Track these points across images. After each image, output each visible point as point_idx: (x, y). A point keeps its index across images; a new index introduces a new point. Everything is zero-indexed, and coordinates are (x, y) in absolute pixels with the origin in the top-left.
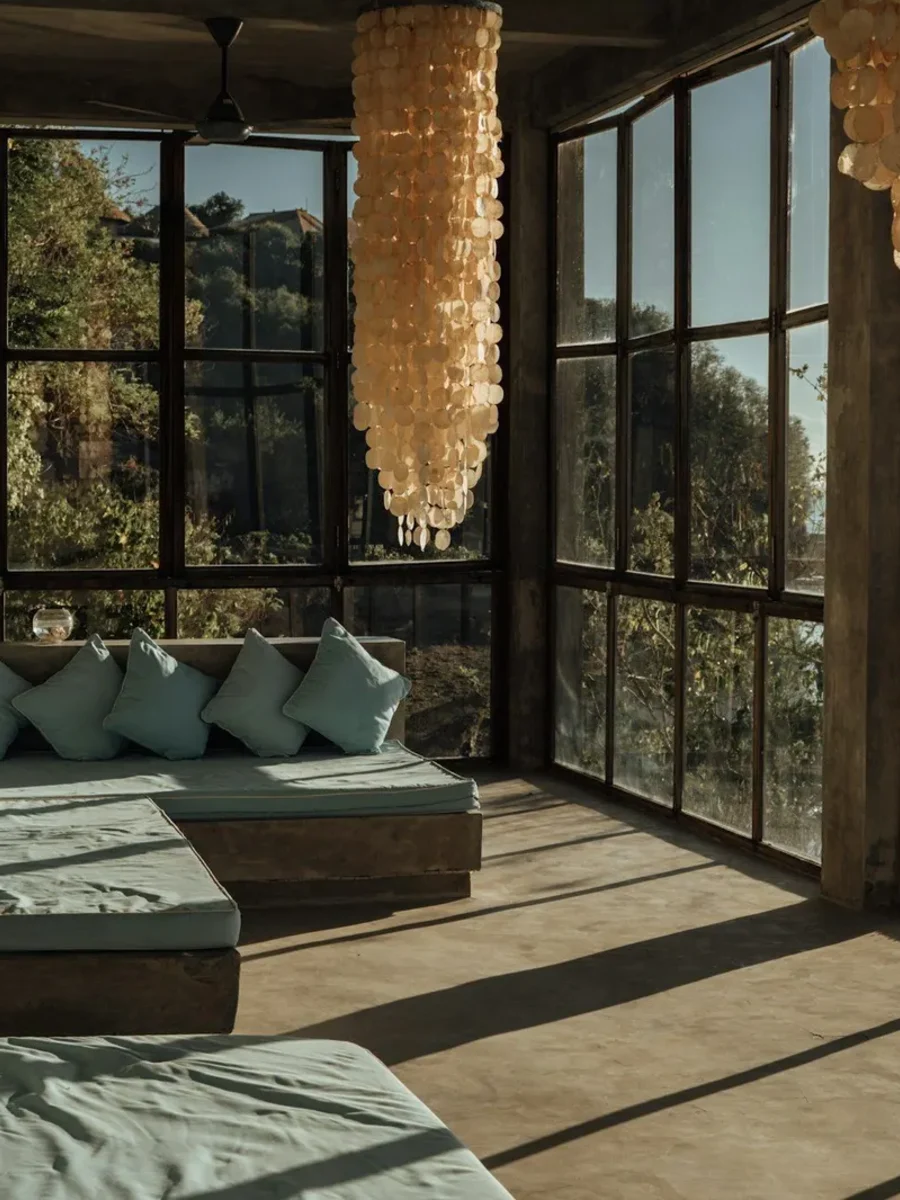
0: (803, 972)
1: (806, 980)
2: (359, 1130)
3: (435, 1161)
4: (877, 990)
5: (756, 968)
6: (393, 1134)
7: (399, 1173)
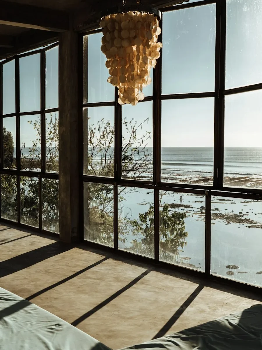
0: (63, 258)
1: (65, 259)
2: (6, 302)
3: (28, 307)
4: (82, 260)
5: (53, 257)
6: (14, 302)
7: (21, 311)
